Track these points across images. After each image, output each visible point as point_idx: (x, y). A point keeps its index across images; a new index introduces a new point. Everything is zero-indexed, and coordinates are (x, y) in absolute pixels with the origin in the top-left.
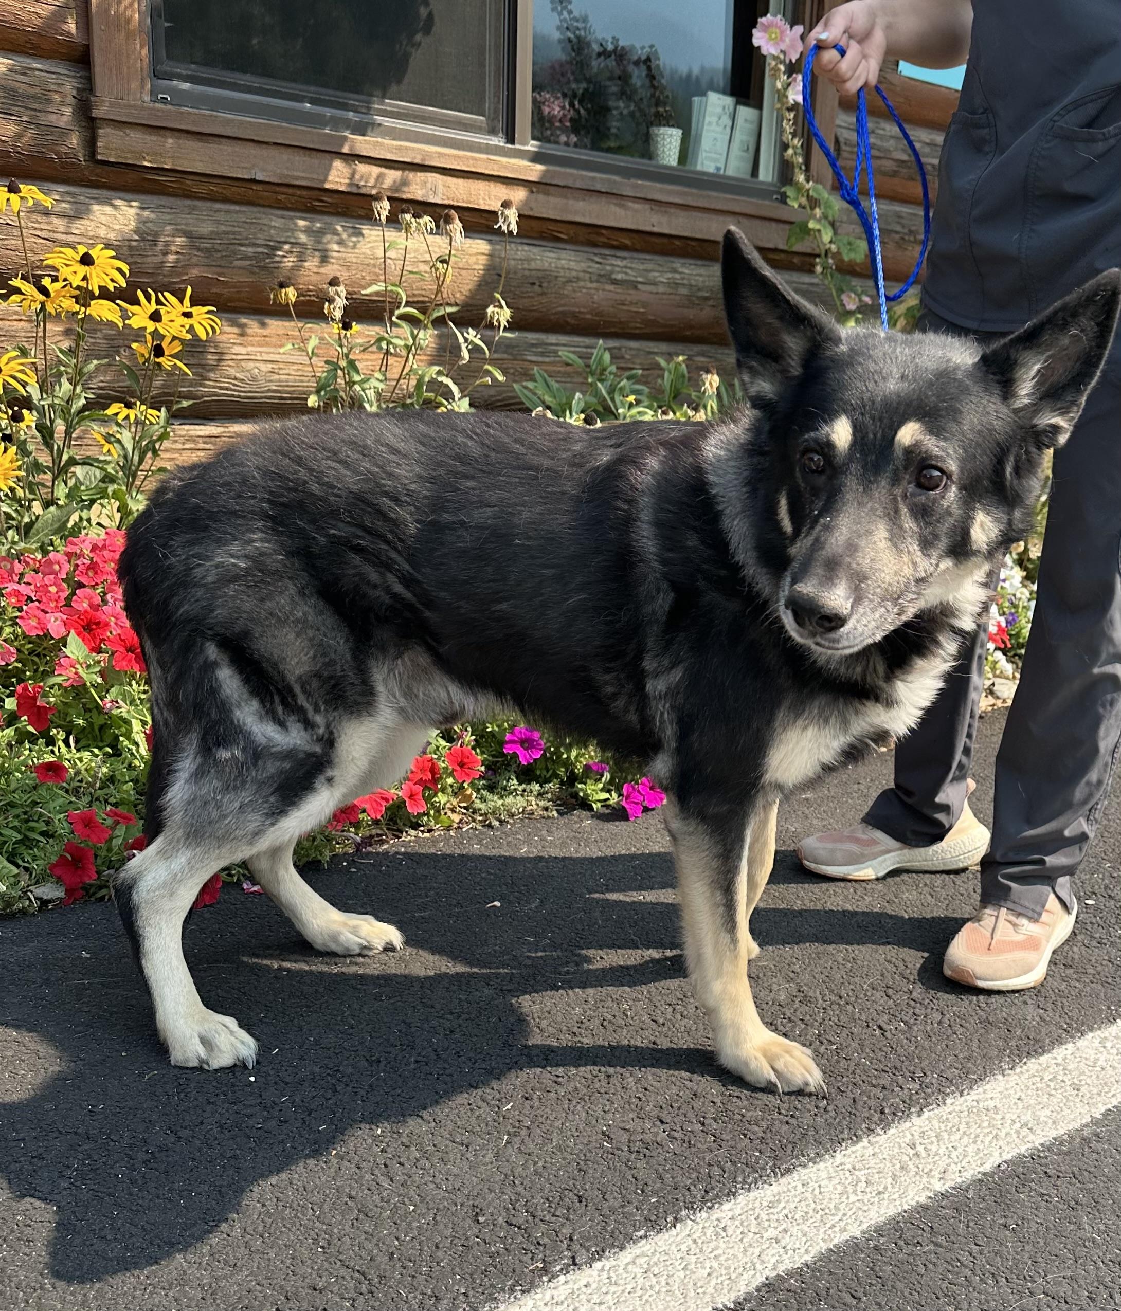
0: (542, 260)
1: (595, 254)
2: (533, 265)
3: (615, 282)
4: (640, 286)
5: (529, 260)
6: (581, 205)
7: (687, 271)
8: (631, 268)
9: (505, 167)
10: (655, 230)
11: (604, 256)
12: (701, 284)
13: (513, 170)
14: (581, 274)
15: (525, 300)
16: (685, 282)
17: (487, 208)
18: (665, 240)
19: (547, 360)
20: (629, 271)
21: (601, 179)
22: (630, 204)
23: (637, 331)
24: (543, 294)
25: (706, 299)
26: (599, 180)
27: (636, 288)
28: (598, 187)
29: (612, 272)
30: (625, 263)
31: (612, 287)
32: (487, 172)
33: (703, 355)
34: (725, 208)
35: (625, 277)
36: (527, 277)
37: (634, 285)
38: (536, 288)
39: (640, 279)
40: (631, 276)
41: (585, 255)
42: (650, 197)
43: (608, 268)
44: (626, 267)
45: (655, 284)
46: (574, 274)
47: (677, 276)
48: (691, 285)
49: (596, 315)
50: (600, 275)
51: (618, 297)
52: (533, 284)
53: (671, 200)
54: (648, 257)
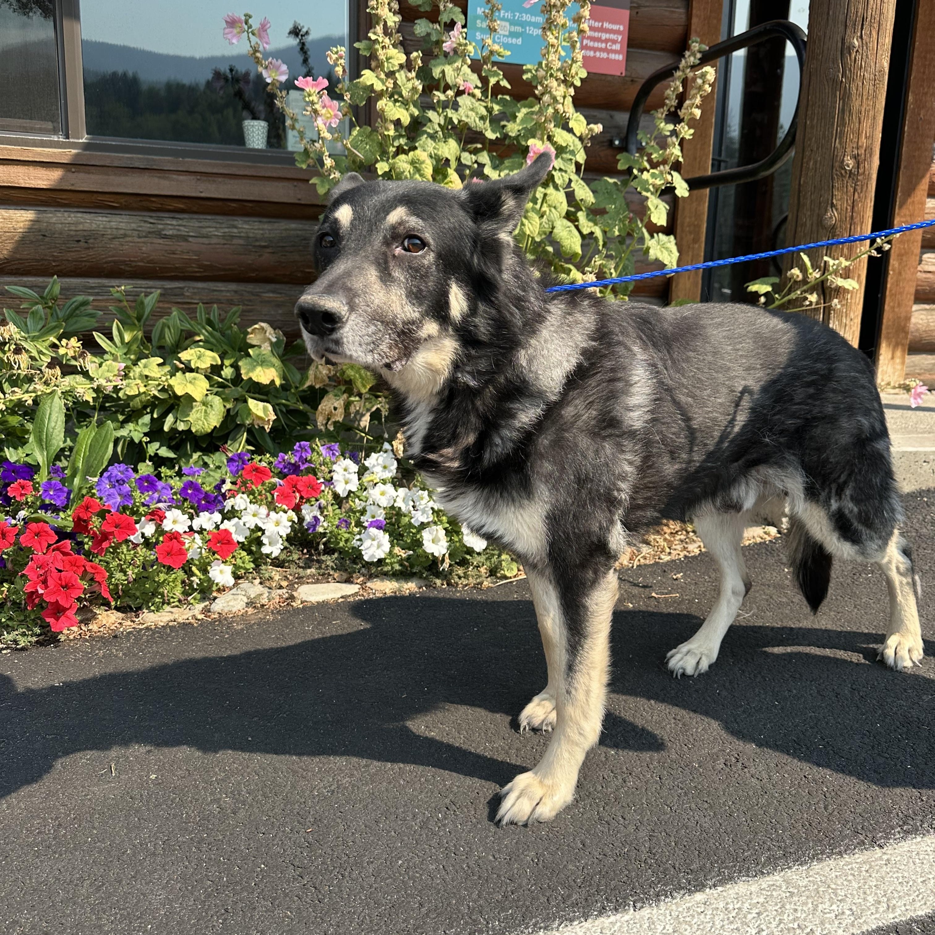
0: (91, 223)
1: (151, 217)
2: (81, 227)
3: (166, 237)
4: (190, 239)
5: (77, 223)
6: (123, 179)
7: (247, 227)
8: (184, 226)
9: (40, 154)
10: (203, 195)
11: (159, 218)
12: (258, 236)
13: (48, 155)
14: (129, 233)
15: (72, 254)
16: (242, 234)
17: (27, 186)
18: (220, 203)
19: (100, 298)
20: (182, 228)
21: (139, 158)
22: (175, 176)
23: (198, 274)
24: (88, 248)
25: (265, 247)
26: (137, 159)
27: (187, 241)
28: (137, 165)
29: (163, 230)
30: (180, 222)
31: (161, 241)
32: (22, 159)
33: (273, 292)
34: (274, 175)
35: (175, 232)
36: (72, 236)
37: (184, 238)
38: (82, 244)
39: (191, 234)
40: (184, 231)
41: (141, 218)
42: (192, 169)
43: (160, 227)
44: (179, 225)
45: (207, 237)
46: (122, 232)
47: (235, 230)
48: (248, 237)
49: (148, 262)
50: (149, 232)
51: (167, 248)
52: (78, 241)
53: (215, 171)
54: (209, 217)
